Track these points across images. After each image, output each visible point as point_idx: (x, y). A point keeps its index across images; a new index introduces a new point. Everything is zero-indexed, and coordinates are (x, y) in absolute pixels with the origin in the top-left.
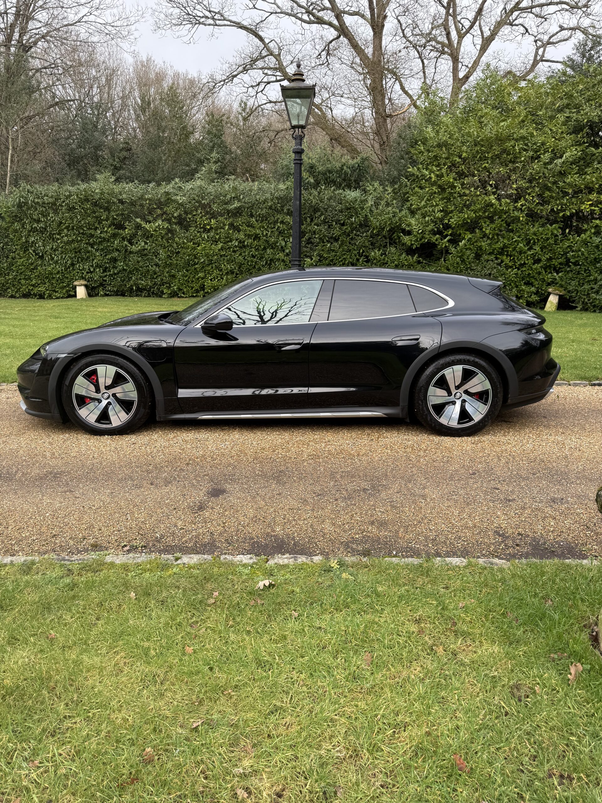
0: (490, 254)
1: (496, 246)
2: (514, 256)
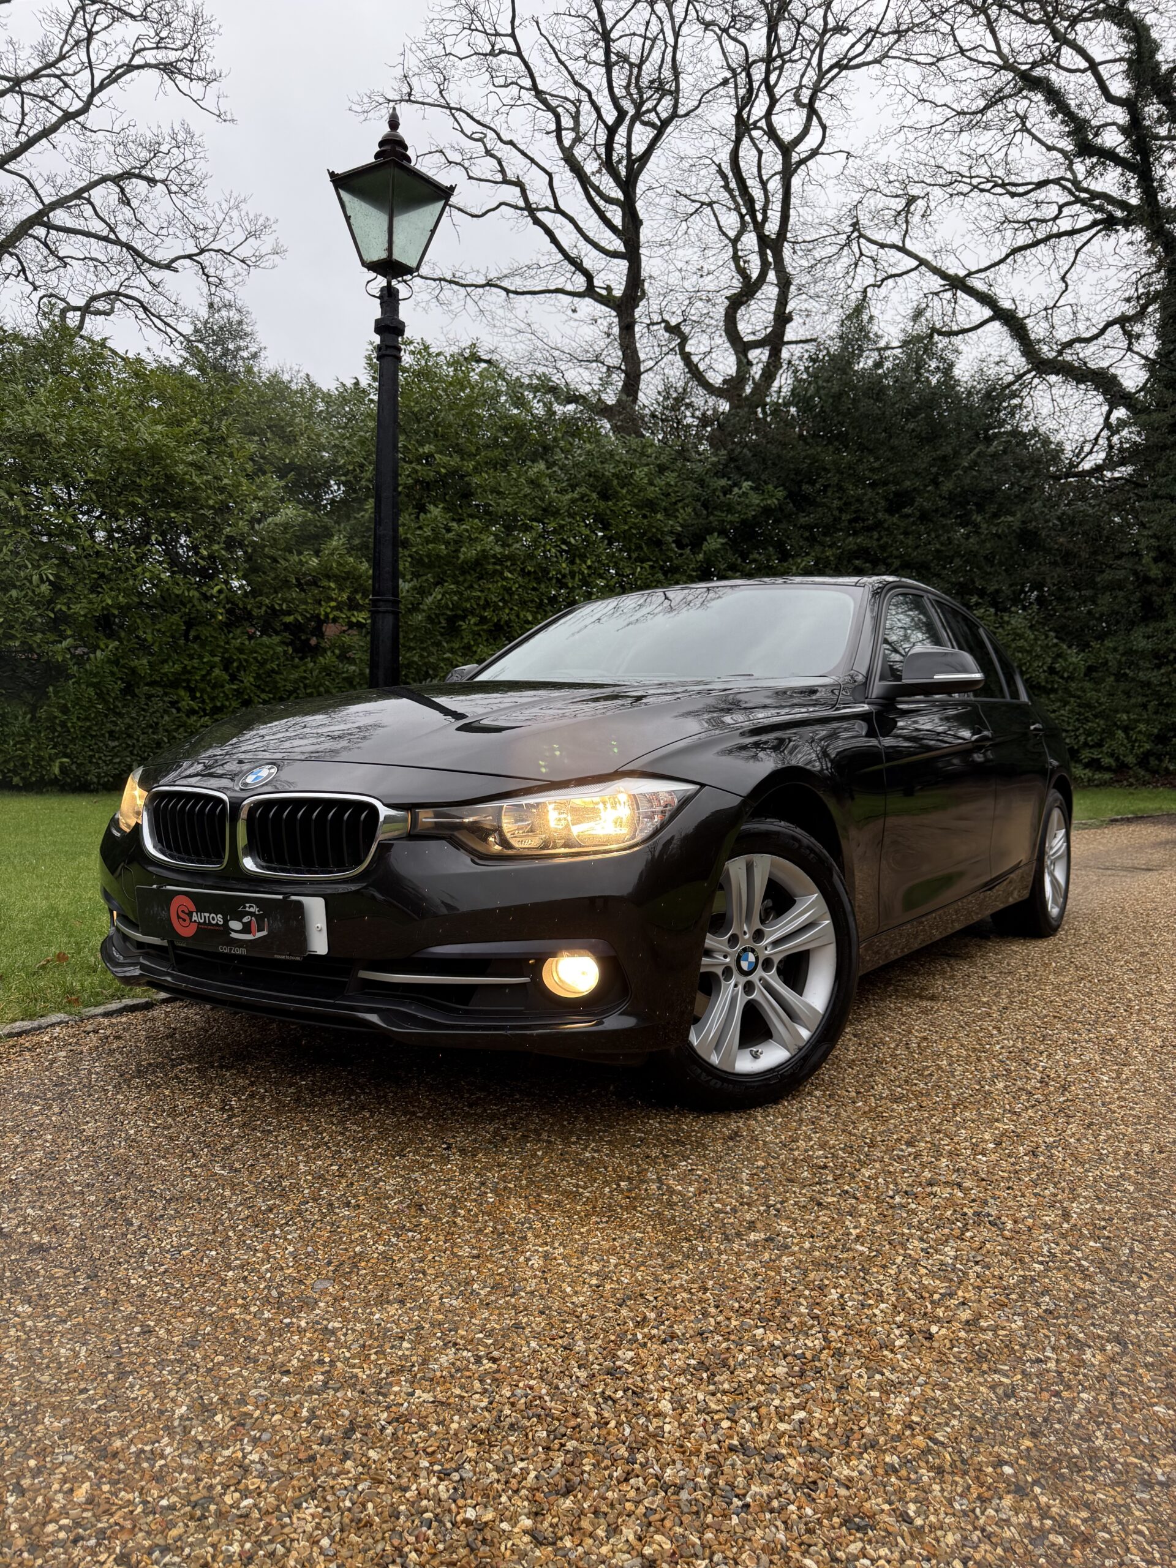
0: (152, 684)
1: (166, 668)
2: (203, 691)
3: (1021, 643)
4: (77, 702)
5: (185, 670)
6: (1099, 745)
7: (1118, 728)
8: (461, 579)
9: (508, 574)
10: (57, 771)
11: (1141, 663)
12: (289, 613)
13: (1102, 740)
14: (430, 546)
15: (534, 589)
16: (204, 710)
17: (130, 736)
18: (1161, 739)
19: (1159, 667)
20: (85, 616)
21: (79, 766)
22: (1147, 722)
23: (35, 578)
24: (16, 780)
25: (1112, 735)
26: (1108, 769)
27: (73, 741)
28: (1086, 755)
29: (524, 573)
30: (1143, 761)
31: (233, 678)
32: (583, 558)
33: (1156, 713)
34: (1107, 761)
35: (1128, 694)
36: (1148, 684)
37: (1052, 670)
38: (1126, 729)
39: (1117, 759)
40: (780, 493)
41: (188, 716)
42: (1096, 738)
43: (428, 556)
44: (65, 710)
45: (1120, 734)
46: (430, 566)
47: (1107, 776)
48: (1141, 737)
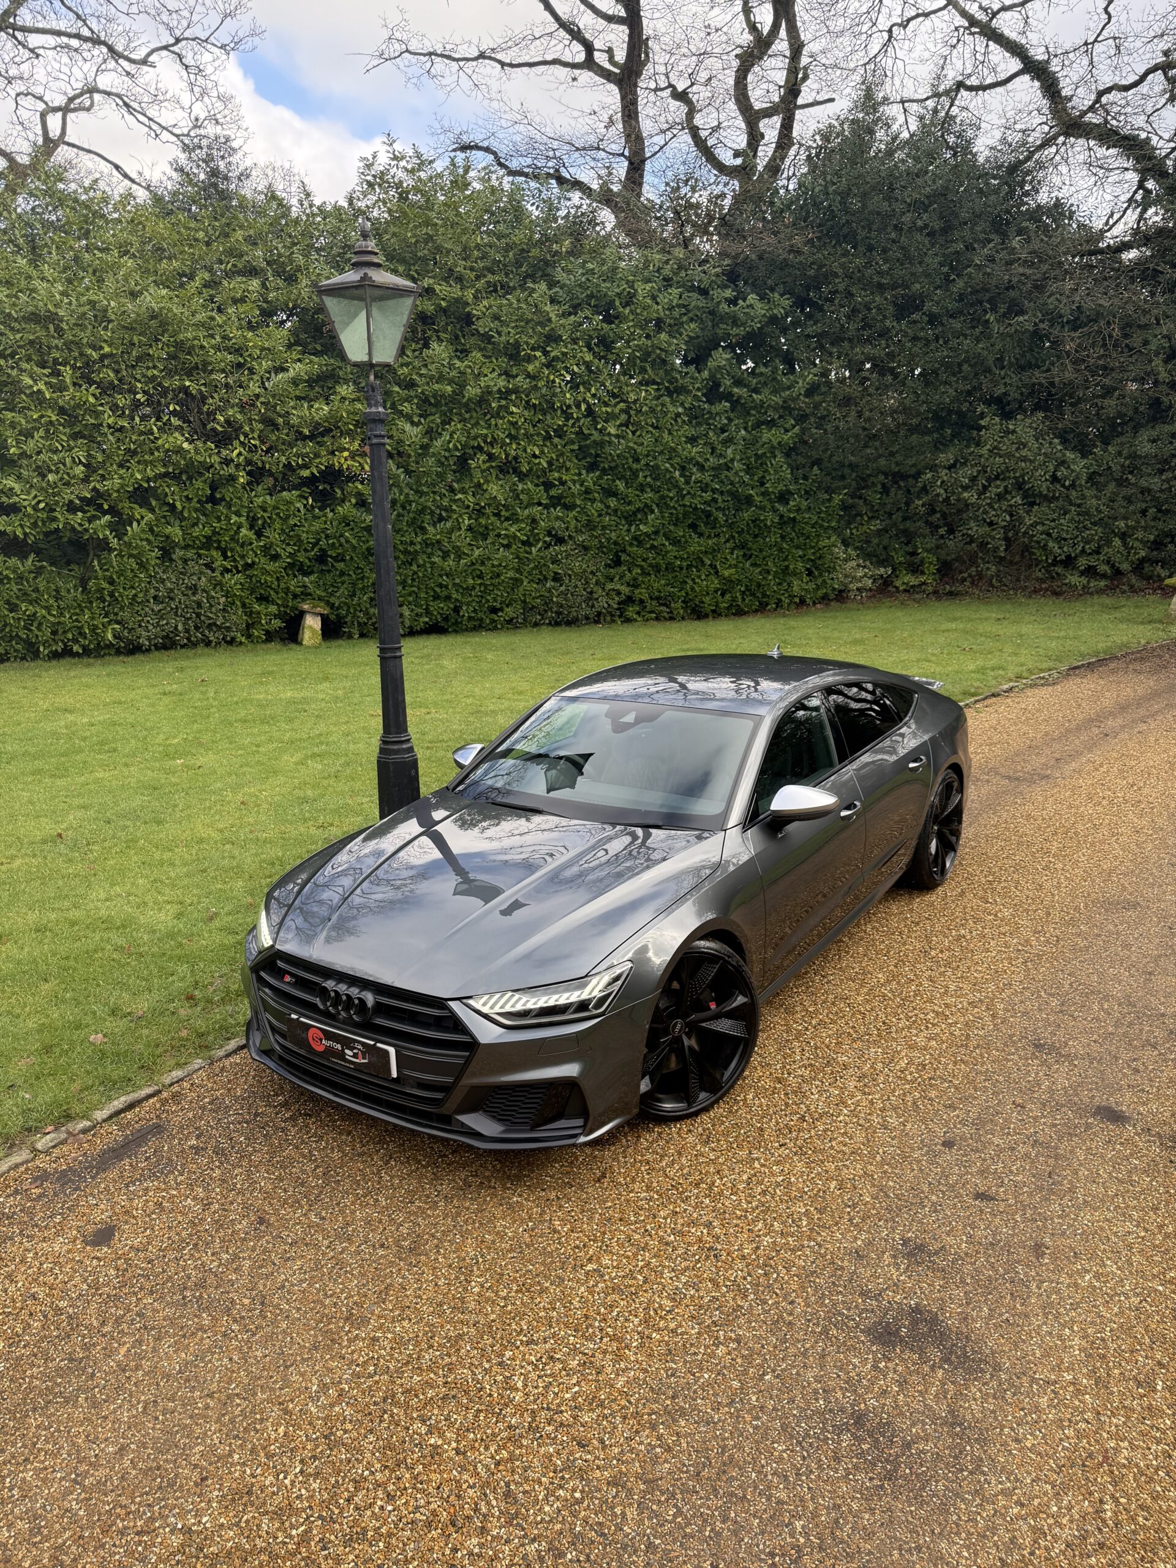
1: (196, 532)
2: (232, 550)
3: (1024, 452)
4: (121, 573)
5: (215, 533)
6: (1098, 553)
7: (1116, 535)
8: (467, 416)
9: (514, 409)
10: (110, 636)
11: (1143, 468)
12: (305, 466)
13: (1099, 547)
14: (436, 387)
15: (539, 421)
16: (236, 567)
17: (172, 599)
18: (1157, 545)
19: (1161, 472)
20: (118, 491)
21: (130, 630)
22: (1145, 529)
23: (68, 460)
24: (76, 648)
25: (1109, 543)
26: (1104, 576)
27: (122, 608)
28: (1083, 562)
29: (528, 405)
30: (1138, 568)
31: (259, 534)
32: (587, 385)
33: (1155, 519)
34: (1104, 568)
35: (1129, 500)
36: (1149, 491)
37: (1055, 479)
38: (1123, 536)
39: (1113, 566)
40: (786, 302)
41: (222, 574)
42: (1093, 546)
43: (435, 396)
44: (111, 582)
45: (1117, 542)
46: (437, 405)
47: (1103, 583)
48: (1137, 544)
